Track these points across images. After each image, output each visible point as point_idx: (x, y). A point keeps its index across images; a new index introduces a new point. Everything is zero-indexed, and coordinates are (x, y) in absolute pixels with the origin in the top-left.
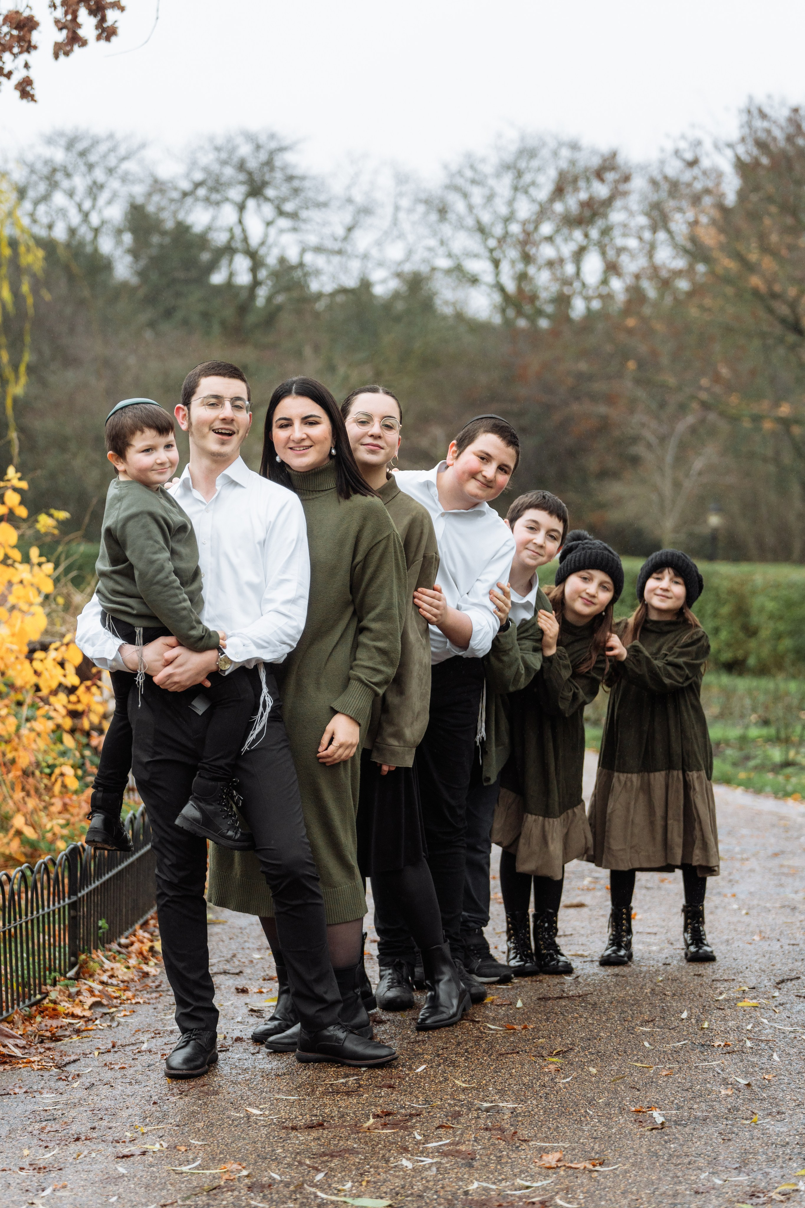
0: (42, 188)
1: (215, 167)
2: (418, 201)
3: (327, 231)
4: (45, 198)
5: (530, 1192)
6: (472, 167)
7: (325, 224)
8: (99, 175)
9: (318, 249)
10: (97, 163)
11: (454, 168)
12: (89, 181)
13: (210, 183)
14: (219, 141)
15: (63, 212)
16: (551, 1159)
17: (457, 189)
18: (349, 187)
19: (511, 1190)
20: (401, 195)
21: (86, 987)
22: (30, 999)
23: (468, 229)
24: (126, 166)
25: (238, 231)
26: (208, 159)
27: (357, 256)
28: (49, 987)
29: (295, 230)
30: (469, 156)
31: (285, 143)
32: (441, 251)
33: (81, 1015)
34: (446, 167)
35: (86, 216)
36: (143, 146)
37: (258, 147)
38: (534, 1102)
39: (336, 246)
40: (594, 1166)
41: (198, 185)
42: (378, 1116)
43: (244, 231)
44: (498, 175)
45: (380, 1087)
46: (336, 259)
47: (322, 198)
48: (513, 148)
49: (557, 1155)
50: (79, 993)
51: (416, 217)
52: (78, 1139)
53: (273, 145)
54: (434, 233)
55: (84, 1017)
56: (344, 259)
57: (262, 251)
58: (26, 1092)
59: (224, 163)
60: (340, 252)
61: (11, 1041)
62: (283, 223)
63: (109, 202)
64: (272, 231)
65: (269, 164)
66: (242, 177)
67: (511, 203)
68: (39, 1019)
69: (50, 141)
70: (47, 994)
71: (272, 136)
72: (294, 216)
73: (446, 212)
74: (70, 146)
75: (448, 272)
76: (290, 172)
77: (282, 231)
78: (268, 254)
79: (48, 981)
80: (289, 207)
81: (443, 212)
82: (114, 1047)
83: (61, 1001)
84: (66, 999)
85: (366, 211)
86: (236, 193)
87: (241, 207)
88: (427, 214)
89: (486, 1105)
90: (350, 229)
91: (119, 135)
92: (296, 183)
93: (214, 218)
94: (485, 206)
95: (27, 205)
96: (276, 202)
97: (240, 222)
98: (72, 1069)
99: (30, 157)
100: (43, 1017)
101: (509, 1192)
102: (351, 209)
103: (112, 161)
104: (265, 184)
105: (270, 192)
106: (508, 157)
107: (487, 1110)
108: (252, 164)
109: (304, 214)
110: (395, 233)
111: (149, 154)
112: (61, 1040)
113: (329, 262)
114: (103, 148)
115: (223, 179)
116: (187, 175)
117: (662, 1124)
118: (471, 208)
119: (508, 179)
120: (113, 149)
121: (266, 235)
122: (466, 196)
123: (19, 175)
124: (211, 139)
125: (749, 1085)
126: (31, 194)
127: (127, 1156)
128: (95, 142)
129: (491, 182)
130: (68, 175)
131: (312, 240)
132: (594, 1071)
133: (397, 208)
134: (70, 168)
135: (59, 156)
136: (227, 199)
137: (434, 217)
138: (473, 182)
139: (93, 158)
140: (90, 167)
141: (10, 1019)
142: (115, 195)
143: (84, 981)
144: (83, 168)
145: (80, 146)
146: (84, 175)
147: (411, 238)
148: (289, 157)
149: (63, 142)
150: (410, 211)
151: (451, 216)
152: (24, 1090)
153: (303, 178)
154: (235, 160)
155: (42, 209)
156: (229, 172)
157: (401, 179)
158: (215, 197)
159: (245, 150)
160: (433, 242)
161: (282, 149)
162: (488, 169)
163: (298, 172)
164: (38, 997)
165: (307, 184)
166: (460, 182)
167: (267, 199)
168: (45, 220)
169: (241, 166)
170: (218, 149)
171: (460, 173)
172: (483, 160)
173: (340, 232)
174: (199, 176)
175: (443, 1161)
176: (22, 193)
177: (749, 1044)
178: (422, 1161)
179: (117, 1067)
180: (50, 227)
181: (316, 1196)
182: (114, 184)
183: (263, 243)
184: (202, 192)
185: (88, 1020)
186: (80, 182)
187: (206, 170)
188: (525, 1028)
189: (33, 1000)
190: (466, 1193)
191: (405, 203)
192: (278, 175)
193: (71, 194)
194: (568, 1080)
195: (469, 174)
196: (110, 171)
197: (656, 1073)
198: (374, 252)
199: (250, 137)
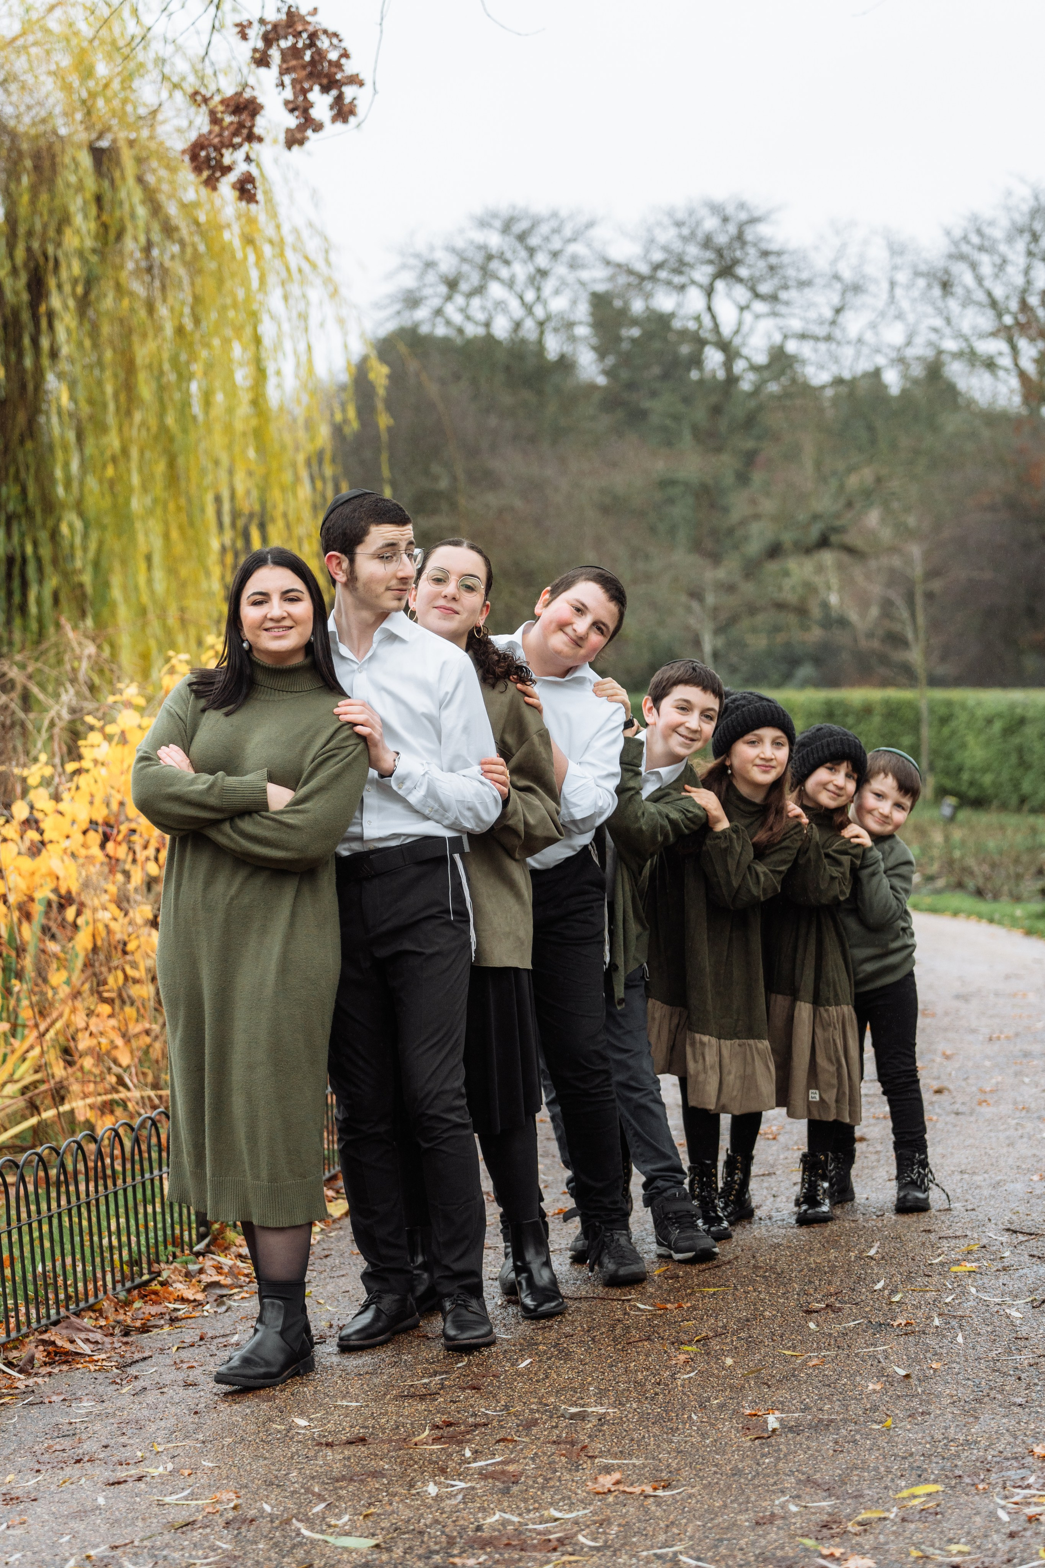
0: (475, 278)
1: (677, 246)
2: (917, 274)
3: (812, 314)
4: (479, 290)
5: (556, 1527)
6: (979, 232)
7: (811, 305)
8: (542, 260)
9: (803, 336)
10: (540, 247)
11: (958, 233)
12: (531, 269)
13: (673, 263)
14: (680, 215)
15: (500, 305)
16: (606, 1481)
17: (961, 257)
18: (835, 261)
19: (534, 1523)
20: (895, 268)
21: (211, 1263)
22: (133, 1281)
23: (979, 304)
24: (572, 248)
25: (707, 321)
26: (668, 235)
27: (849, 343)
28: (163, 1265)
29: (774, 314)
30: (974, 218)
31: (757, 214)
32: (947, 331)
33: (192, 1298)
34: (948, 233)
35: (529, 309)
36: (590, 225)
37: (725, 220)
38: (635, 1406)
39: (822, 331)
40: (655, 1489)
41: (658, 267)
42: (438, 1427)
43: (714, 317)
44: (1010, 240)
45: (463, 1389)
46: (823, 346)
47: (804, 276)
48: (1025, 208)
49: (617, 1476)
50: (201, 1271)
51: (916, 293)
52: (78, 1461)
53: (743, 216)
54: (939, 311)
55: (195, 1300)
56: (833, 346)
57: (737, 341)
58: (64, 1400)
59: (685, 239)
60: (828, 338)
61: (83, 1335)
62: (760, 307)
63: (557, 292)
64: (748, 317)
65: (740, 237)
66: (710, 255)
67: (1027, 271)
68: (137, 1305)
69: (483, 224)
70: (159, 1274)
71: (742, 206)
72: (773, 298)
73: (951, 286)
74: (506, 229)
75: (958, 355)
76: (764, 246)
77: (757, 317)
78: (744, 344)
79: (163, 1258)
80: (764, 288)
81: (946, 286)
82: (202, 1339)
83: (174, 1282)
84: (181, 1279)
85: (856, 288)
86: (702, 274)
87: (709, 292)
88: (929, 286)
89: (573, 1410)
90: (838, 311)
91: (564, 213)
92: (773, 260)
93: (679, 305)
94: (996, 276)
95: (459, 300)
96: (750, 284)
97: (709, 309)
98: (133, 1371)
99: (460, 244)
100: (145, 1302)
101: (531, 1526)
102: (838, 286)
103: (556, 244)
104: (736, 262)
105: (742, 272)
106: (1021, 219)
107: (573, 1416)
108: (722, 239)
109: (783, 295)
110: (892, 311)
111: (598, 233)
112: (148, 1331)
113: (816, 350)
114: (544, 229)
115: (688, 259)
116: (645, 257)
117: (774, 1430)
118: (979, 280)
119: (1021, 245)
120: (556, 231)
121: (740, 324)
122: (974, 266)
123: (447, 264)
124: (670, 214)
125: (907, 1376)
126: (464, 287)
127: (119, 1483)
128: (535, 224)
129: (1003, 248)
130: (507, 263)
131: (796, 325)
132: (729, 1361)
133: (893, 284)
134: (509, 255)
135: (494, 240)
136: (693, 282)
137: (937, 292)
138: (981, 249)
139: (533, 241)
140: (532, 252)
141: (97, 1307)
142: (564, 283)
143: (211, 1256)
144: (523, 254)
145: (518, 228)
146: (525, 262)
147: (911, 318)
148: (763, 229)
149: (498, 224)
150: (910, 286)
151: (959, 290)
152: (62, 1397)
153: (779, 254)
154: (700, 235)
155: (476, 302)
156: (693, 251)
157: (896, 250)
158: (677, 280)
159: (710, 224)
160: (938, 322)
161: (753, 221)
162: (998, 233)
163: (773, 247)
164: (146, 1277)
165: (785, 259)
166: (965, 248)
167: (740, 280)
168: (481, 316)
169: (707, 243)
170: (679, 224)
171: (965, 239)
172: (991, 223)
173: (828, 314)
174: (658, 256)
175: (478, 1486)
176: (452, 284)
177: (937, 1322)
178: (453, 1486)
179: (185, 1366)
180: (487, 325)
181: (299, 1534)
182: (560, 270)
183: (737, 332)
184: (663, 274)
185: (197, 1304)
186: (521, 271)
187: (665, 249)
188: (680, 1306)
189: (138, 1281)
190: (479, 1528)
191: (902, 277)
192: (752, 251)
193: (510, 284)
194: (692, 1375)
195: (975, 239)
196: (555, 255)
197: (804, 1363)
198: (869, 336)
199: (716, 209)
